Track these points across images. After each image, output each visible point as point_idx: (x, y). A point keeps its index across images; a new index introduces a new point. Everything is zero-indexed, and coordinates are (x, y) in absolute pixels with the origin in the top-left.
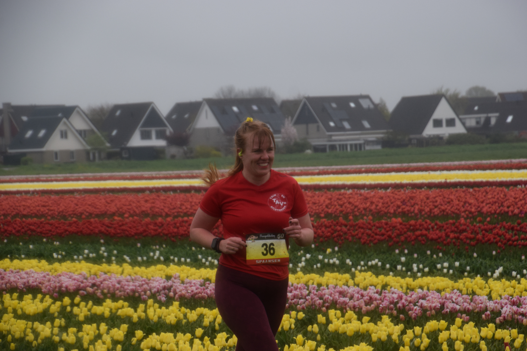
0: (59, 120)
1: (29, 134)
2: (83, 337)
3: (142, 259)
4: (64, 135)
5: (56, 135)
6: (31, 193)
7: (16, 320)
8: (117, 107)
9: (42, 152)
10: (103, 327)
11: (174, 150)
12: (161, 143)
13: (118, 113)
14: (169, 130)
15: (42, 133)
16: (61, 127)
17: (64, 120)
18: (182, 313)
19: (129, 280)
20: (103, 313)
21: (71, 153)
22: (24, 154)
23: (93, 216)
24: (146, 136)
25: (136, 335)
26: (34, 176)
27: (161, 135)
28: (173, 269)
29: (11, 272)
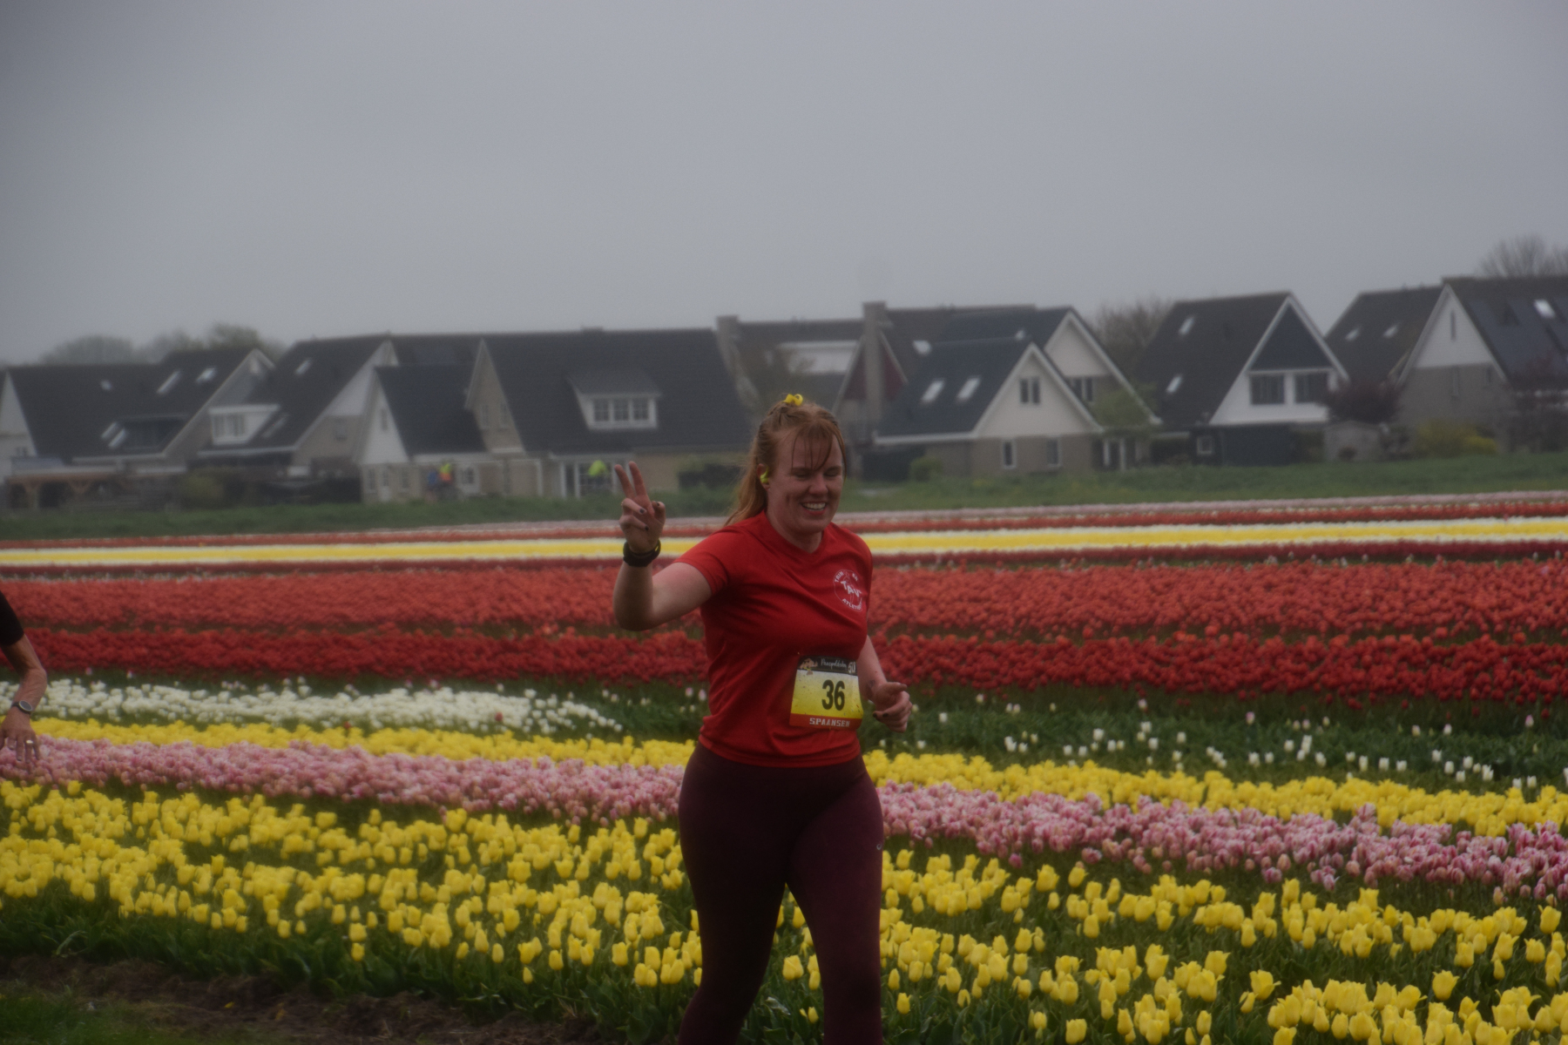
0: (1015, 352)
1: (934, 390)
2: (1098, 982)
3: (1262, 758)
4: (1030, 393)
5: (1009, 390)
6: (939, 561)
7: (910, 926)
8: (1182, 310)
9: (968, 444)
10: (1156, 957)
11: (1350, 435)
12: (1314, 414)
13: (1186, 327)
14: (1336, 375)
15: (969, 388)
16: (1023, 369)
17: (1033, 348)
18: (1386, 924)
19: (1224, 821)
20: (1154, 915)
21: (1050, 446)
22: (919, 450)
23: (1115, 629)
24: (1266, 393)
25: (1253, 984)
26: (947, 514)
27: (1311, 391)
28: (1356, 792)
29: (890, 789)
